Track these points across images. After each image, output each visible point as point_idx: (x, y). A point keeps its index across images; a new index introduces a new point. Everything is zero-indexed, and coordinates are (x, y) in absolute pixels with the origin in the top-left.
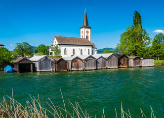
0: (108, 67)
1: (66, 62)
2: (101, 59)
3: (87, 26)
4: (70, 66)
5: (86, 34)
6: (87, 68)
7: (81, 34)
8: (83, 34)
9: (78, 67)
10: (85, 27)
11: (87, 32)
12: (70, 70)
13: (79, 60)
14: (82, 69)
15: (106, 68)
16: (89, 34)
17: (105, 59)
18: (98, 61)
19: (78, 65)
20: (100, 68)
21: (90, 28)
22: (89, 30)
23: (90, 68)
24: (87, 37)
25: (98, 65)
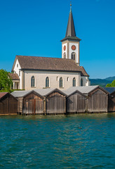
0: (90, 110)
1: (16, 99)
2: (76, 96)
3: (73, 38)
4: (21, 107)
5: (71, 51)
6: (50, 111)
7: (63, 52)
8: (66, 51)
9: (34, 108)
10: (70, 39)
11: (74, 48)
12: (20, 113)
13: (36, 97)
14: (41, 112)
15: (86, 112)
16: (77, 52)
17: (83, 95)
18: (71, 98)
19: (34, 105)
20: (75, 111)
21: (78, 40)
22: (77, 45)
23: (55, 111)
24: (73, 56)
25: (71, 105)
